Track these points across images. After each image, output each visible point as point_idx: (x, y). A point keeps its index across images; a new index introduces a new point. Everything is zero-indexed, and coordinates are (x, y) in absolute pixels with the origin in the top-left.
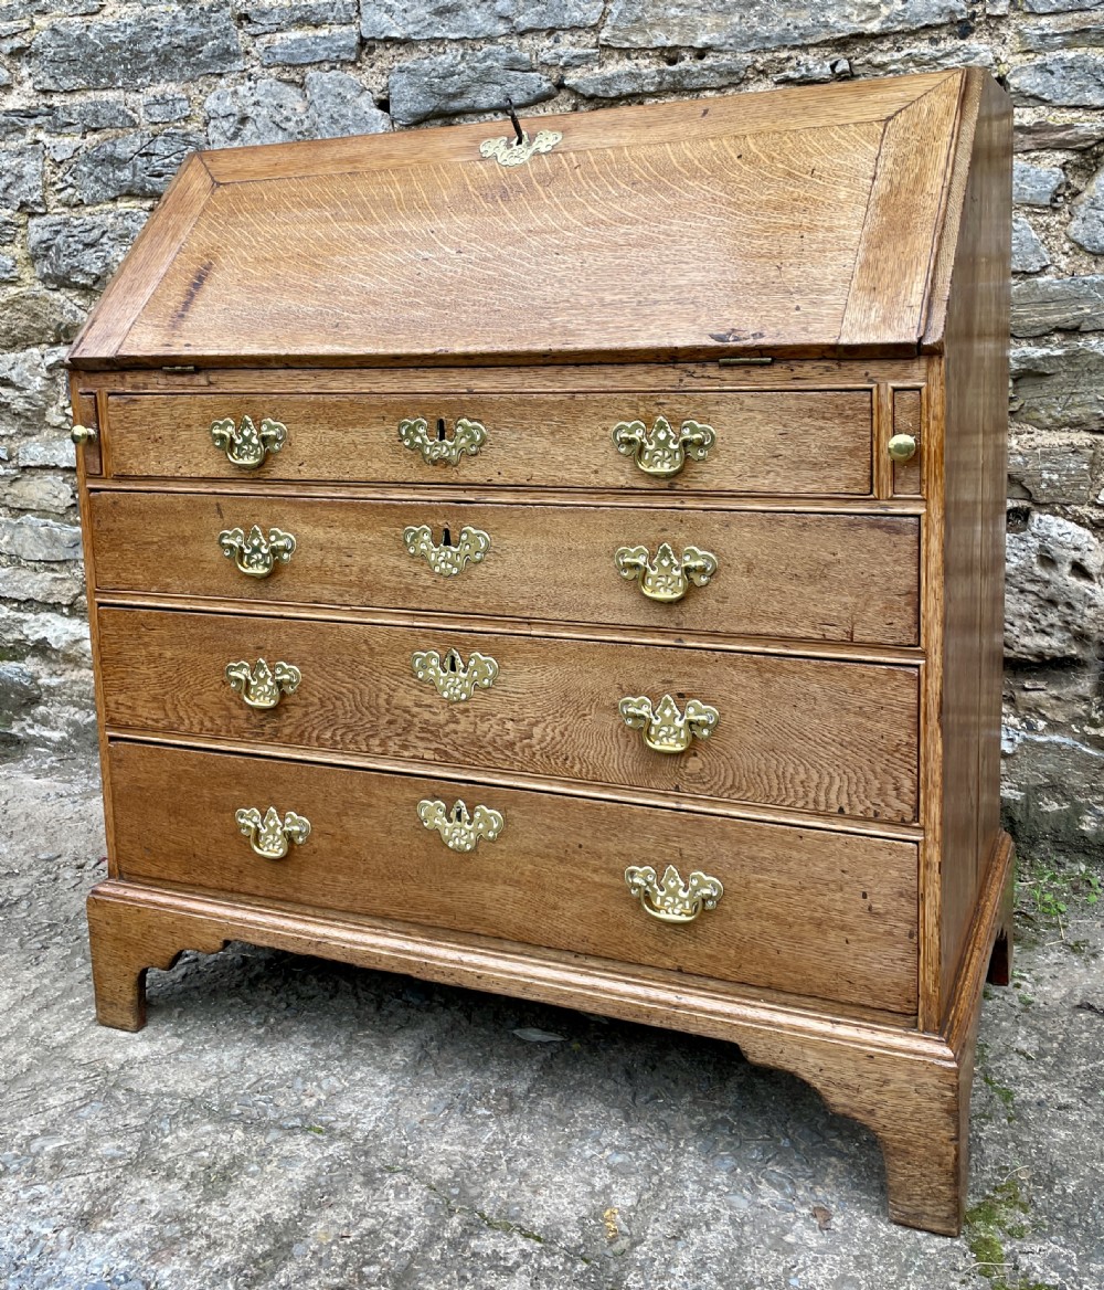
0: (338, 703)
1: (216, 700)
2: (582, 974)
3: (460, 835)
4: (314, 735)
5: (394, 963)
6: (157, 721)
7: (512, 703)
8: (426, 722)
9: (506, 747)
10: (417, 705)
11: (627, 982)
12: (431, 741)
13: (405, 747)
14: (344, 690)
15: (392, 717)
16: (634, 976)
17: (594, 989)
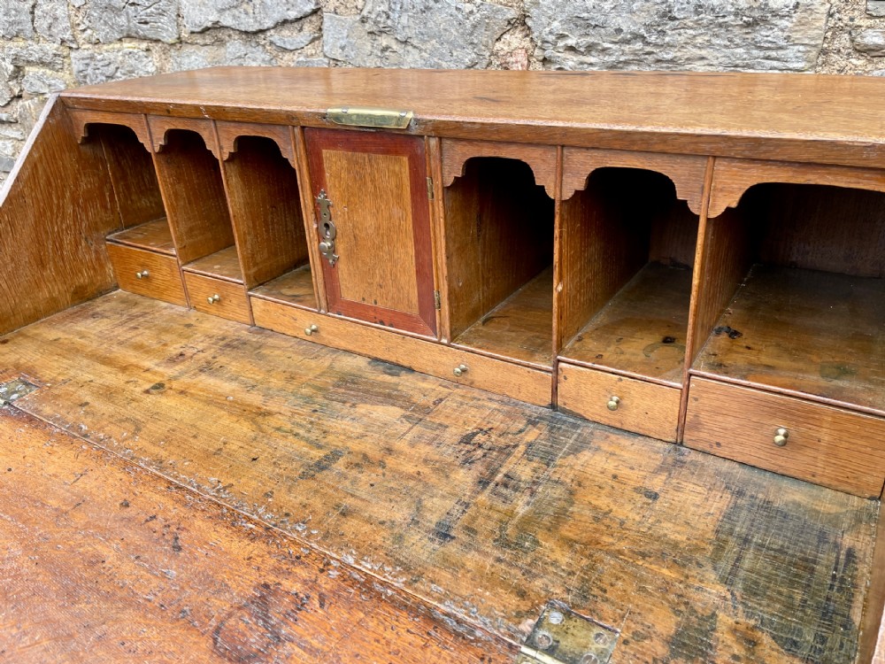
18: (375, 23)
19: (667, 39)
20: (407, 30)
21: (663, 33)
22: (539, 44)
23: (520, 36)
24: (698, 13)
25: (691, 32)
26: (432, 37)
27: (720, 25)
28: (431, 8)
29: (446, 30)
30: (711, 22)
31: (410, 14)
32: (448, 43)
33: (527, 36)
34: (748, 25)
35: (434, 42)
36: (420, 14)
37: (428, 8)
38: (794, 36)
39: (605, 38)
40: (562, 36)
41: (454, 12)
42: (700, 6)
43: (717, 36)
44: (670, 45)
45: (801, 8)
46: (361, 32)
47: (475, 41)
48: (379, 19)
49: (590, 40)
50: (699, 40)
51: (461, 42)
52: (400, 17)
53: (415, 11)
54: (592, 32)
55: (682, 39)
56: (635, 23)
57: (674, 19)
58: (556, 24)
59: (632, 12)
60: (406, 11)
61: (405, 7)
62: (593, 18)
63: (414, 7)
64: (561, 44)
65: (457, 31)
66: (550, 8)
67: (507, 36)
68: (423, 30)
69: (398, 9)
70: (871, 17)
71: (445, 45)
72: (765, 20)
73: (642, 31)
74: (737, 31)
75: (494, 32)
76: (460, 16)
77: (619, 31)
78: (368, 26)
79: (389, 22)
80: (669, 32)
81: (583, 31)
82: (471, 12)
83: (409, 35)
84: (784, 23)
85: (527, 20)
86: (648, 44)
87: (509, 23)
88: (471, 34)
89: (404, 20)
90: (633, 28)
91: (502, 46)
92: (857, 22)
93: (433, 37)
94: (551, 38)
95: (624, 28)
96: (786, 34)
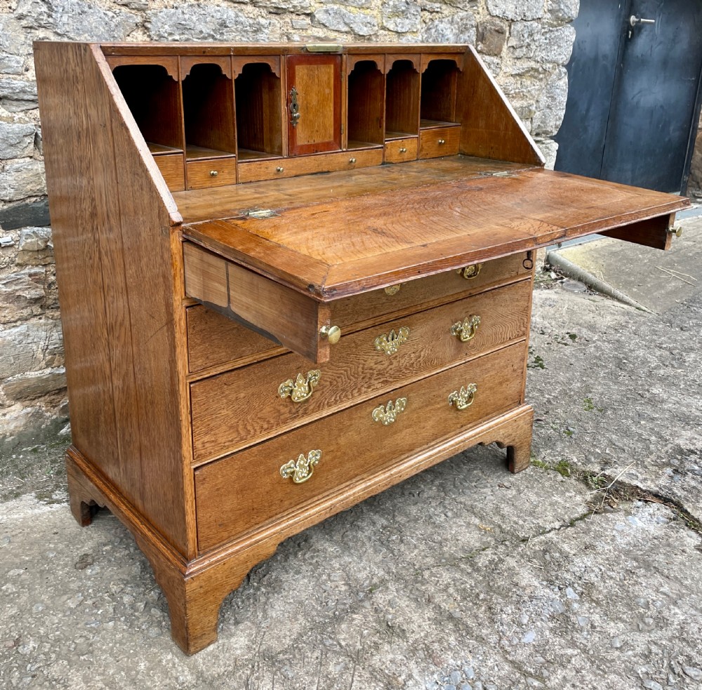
0: (340, 380)
1: (272, 409)
2: (432, 450)
3: (389, 417)
4: (326, 402)
5: (365, 495)
6: (232, 441)
7: (414, 345)
8: (379, 370)
9: (410, 366)
10: (376, 364)
11: (446, 443)
12: (380, 378)
13: (369, 387)
14: (343, 371)
15: (364, 375)
16: (446, 439)
17: (440, 452)
18: (35, 20)
19: (225, 37)
20: (66, 26)
21: (222, 34)
22: (155, 38)
23: (141, 33)
24: (236, 25)
25: (234, 34)
26: (85, 32)
27: (245, 31)
28: (86, 12)
29: (96, 27)
30: (242, 30)
31: (70, 15)
32: (96, 36)
33: (145, 33)
34: (255, 31)
35: (86, 35)
36: (77, 16)
37: (83, 12)
38: (271, 37)
39: (194, 36)
40: (170, 34)
41: (103, 15)
42: (237, 21)
43: (243, 36)
44: (225, 40)
45: (272, 24)
46: (16, 26)
47: (116, 36)
48: (41, 17)
49: (186, 36)
50: (237, 38)
51: (107, 36)
52: (61, 17)
53: (74, 13)
54: (186, 32)
55: (231, 37)
56: (208, 29)
57: (228, 27)
58: (166, 27)
59: (206, 22)
60: (67, 13)
61: (66, 10)
62: (188, 25)
63: (73, 11)
64: (170, 38)
65: (104, 28)
66: (163, 18)
67: (134, 33)
68: (80, 27)
69: (61, 11)
70: (295, 29)
71: (95, 38)
72: (261, 30)
73: (212, 33)
74: (250, 34)
75: (126, 30)
76: (107, 19)
77: (201, 32)
78: (24, 23)
79: (51, 20)
80: (225, 34)
81: (181, 32)
82: (113, 17)
83: (68, 30)
84: (266, 31)
85: (146, 24)
86: (216, 39)
87: (136, 25)
88: (114, 31)
89: (65, 19)
90: (208, 31)
91: (132, 39)
92: (290, 31)
93: (87, 32)
94: (166, 35)
95: (204, 31)
96: (268, 36)
